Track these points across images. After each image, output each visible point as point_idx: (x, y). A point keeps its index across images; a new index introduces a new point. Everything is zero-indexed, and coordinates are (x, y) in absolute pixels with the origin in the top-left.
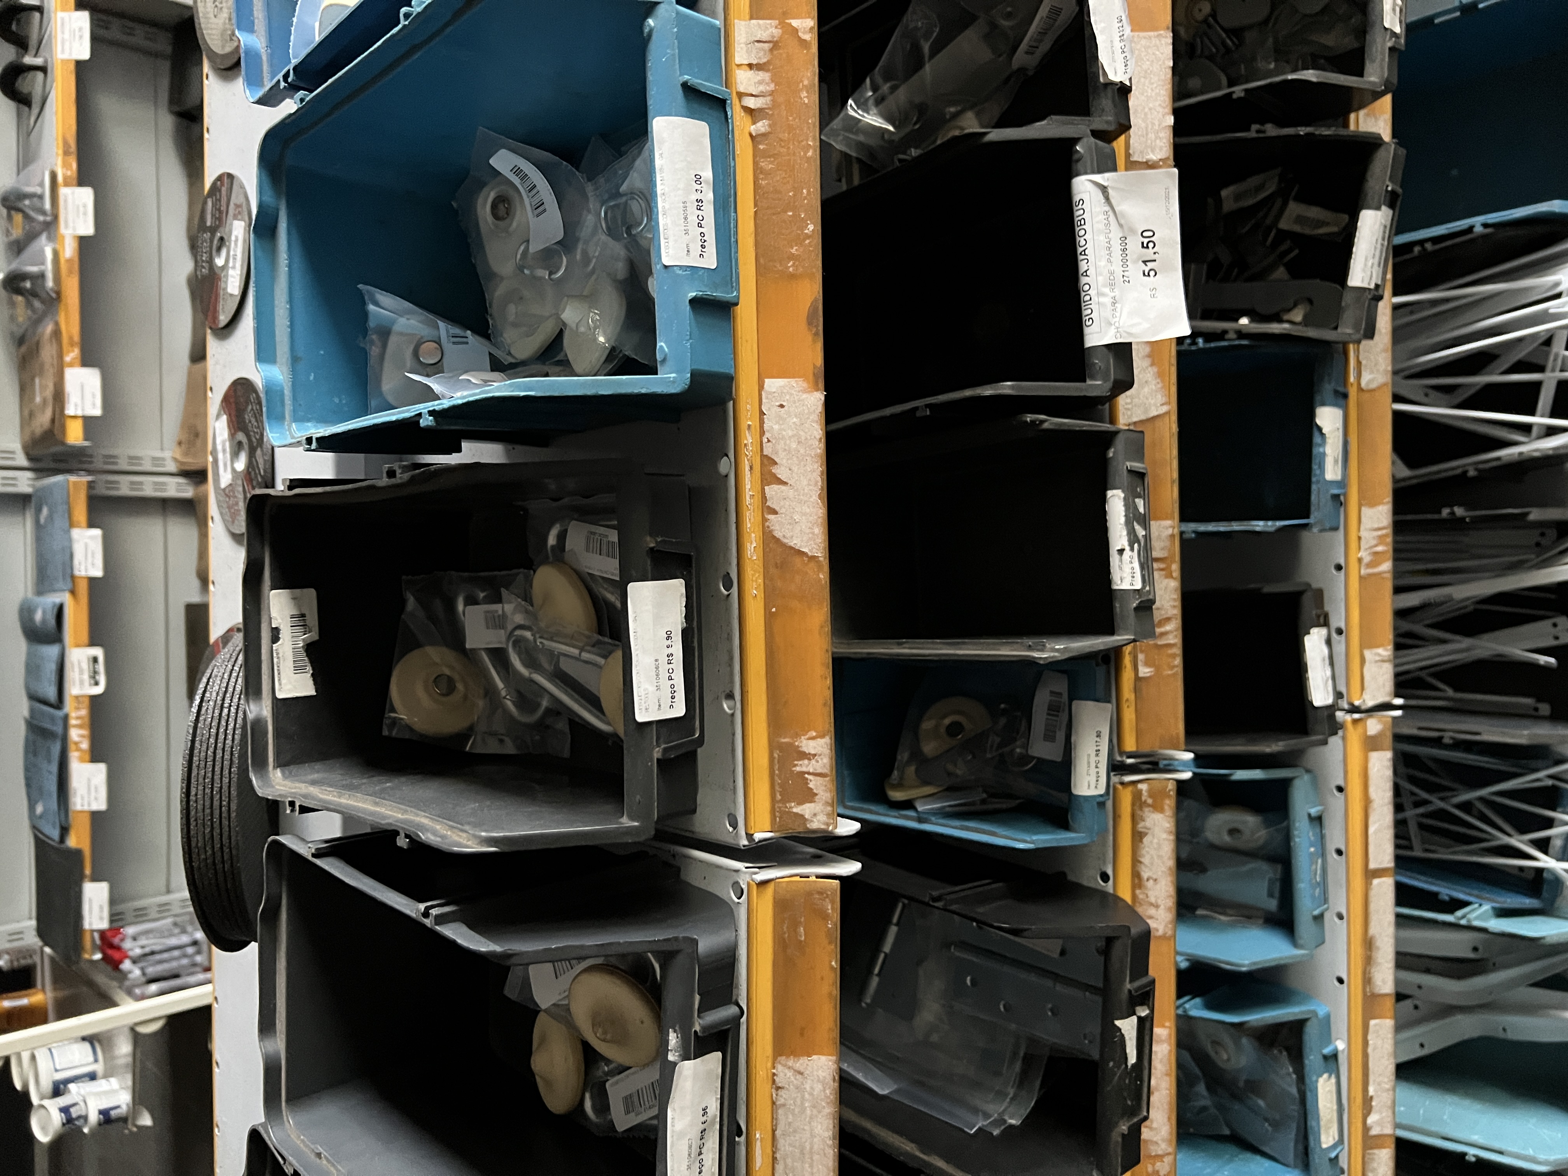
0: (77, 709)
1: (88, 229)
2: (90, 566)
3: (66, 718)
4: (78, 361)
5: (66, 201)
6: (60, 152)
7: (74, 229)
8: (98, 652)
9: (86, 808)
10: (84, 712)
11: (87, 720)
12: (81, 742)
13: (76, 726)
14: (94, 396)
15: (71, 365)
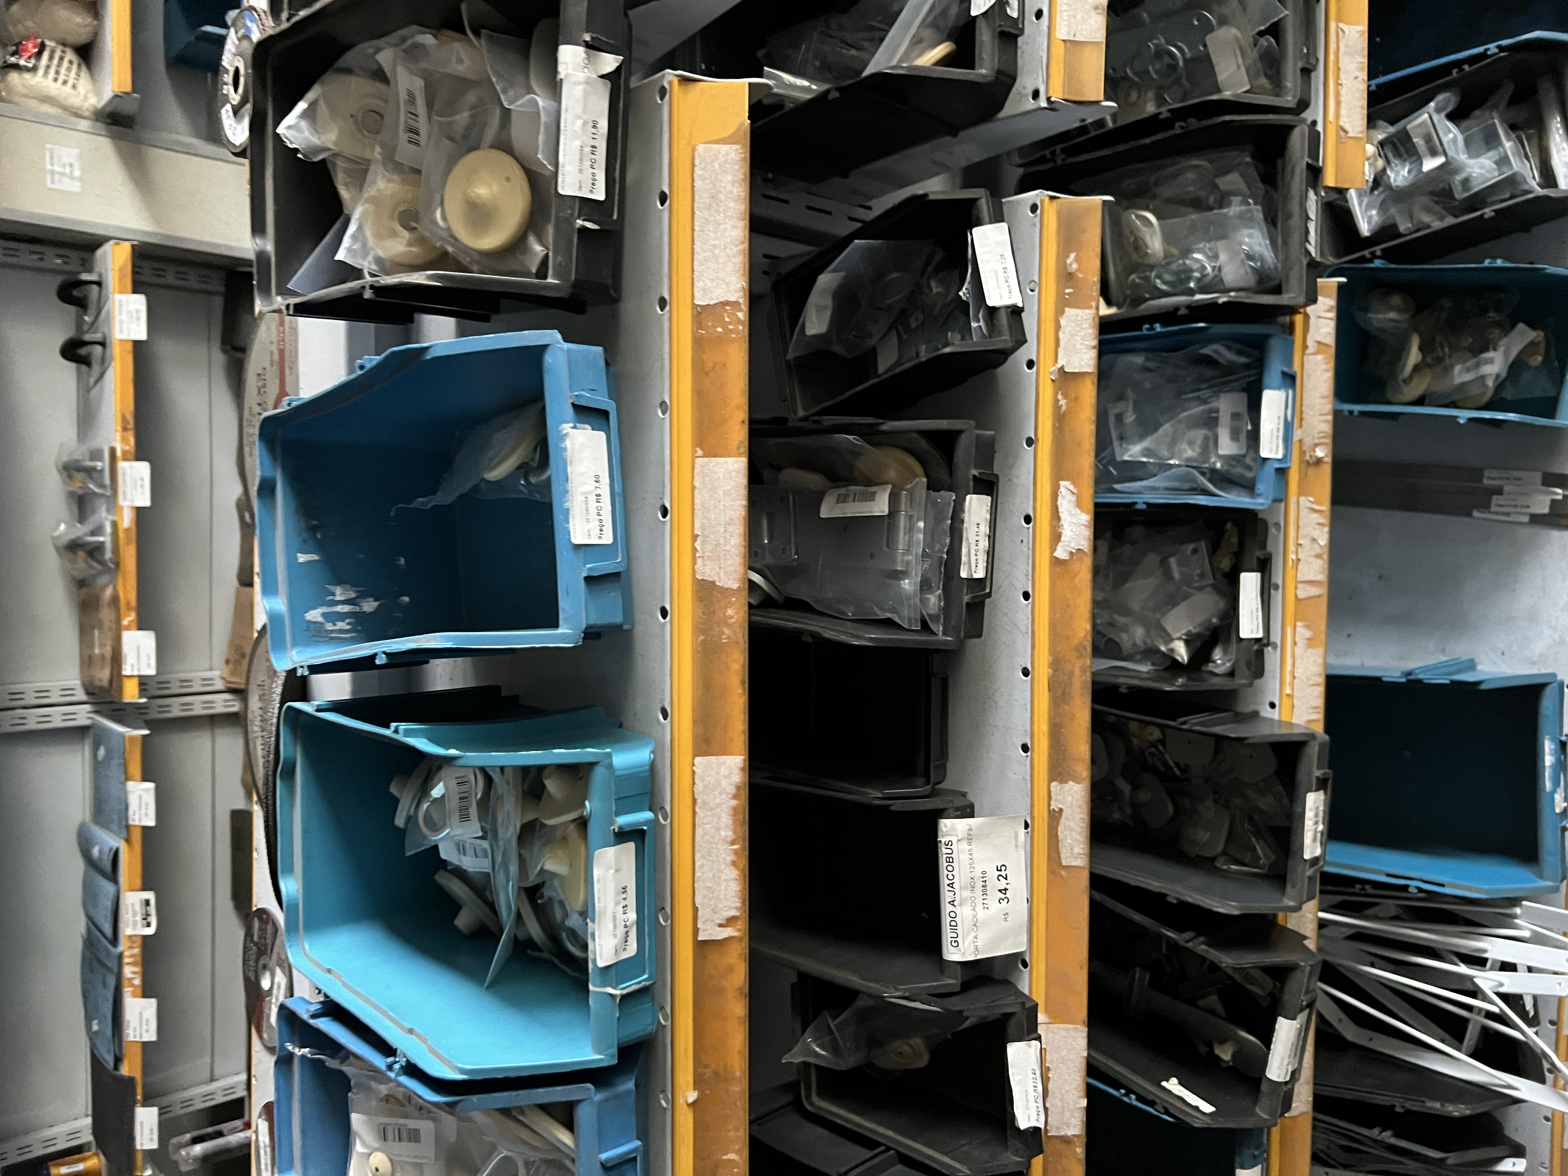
0: (130, 948)
1: (145, 501)
2: (143, 816)
3: (120, 956)
4: (134, 625)
5: (124, 474)
6: (119, 428)
7: (132, 501)
8: (150, 895)
9: (138, 1039)
10: (136, 951)
11: (139, 959)
12: (134, 978)
13: (128, 964)
14: (149, 656)
15: (128, 628)
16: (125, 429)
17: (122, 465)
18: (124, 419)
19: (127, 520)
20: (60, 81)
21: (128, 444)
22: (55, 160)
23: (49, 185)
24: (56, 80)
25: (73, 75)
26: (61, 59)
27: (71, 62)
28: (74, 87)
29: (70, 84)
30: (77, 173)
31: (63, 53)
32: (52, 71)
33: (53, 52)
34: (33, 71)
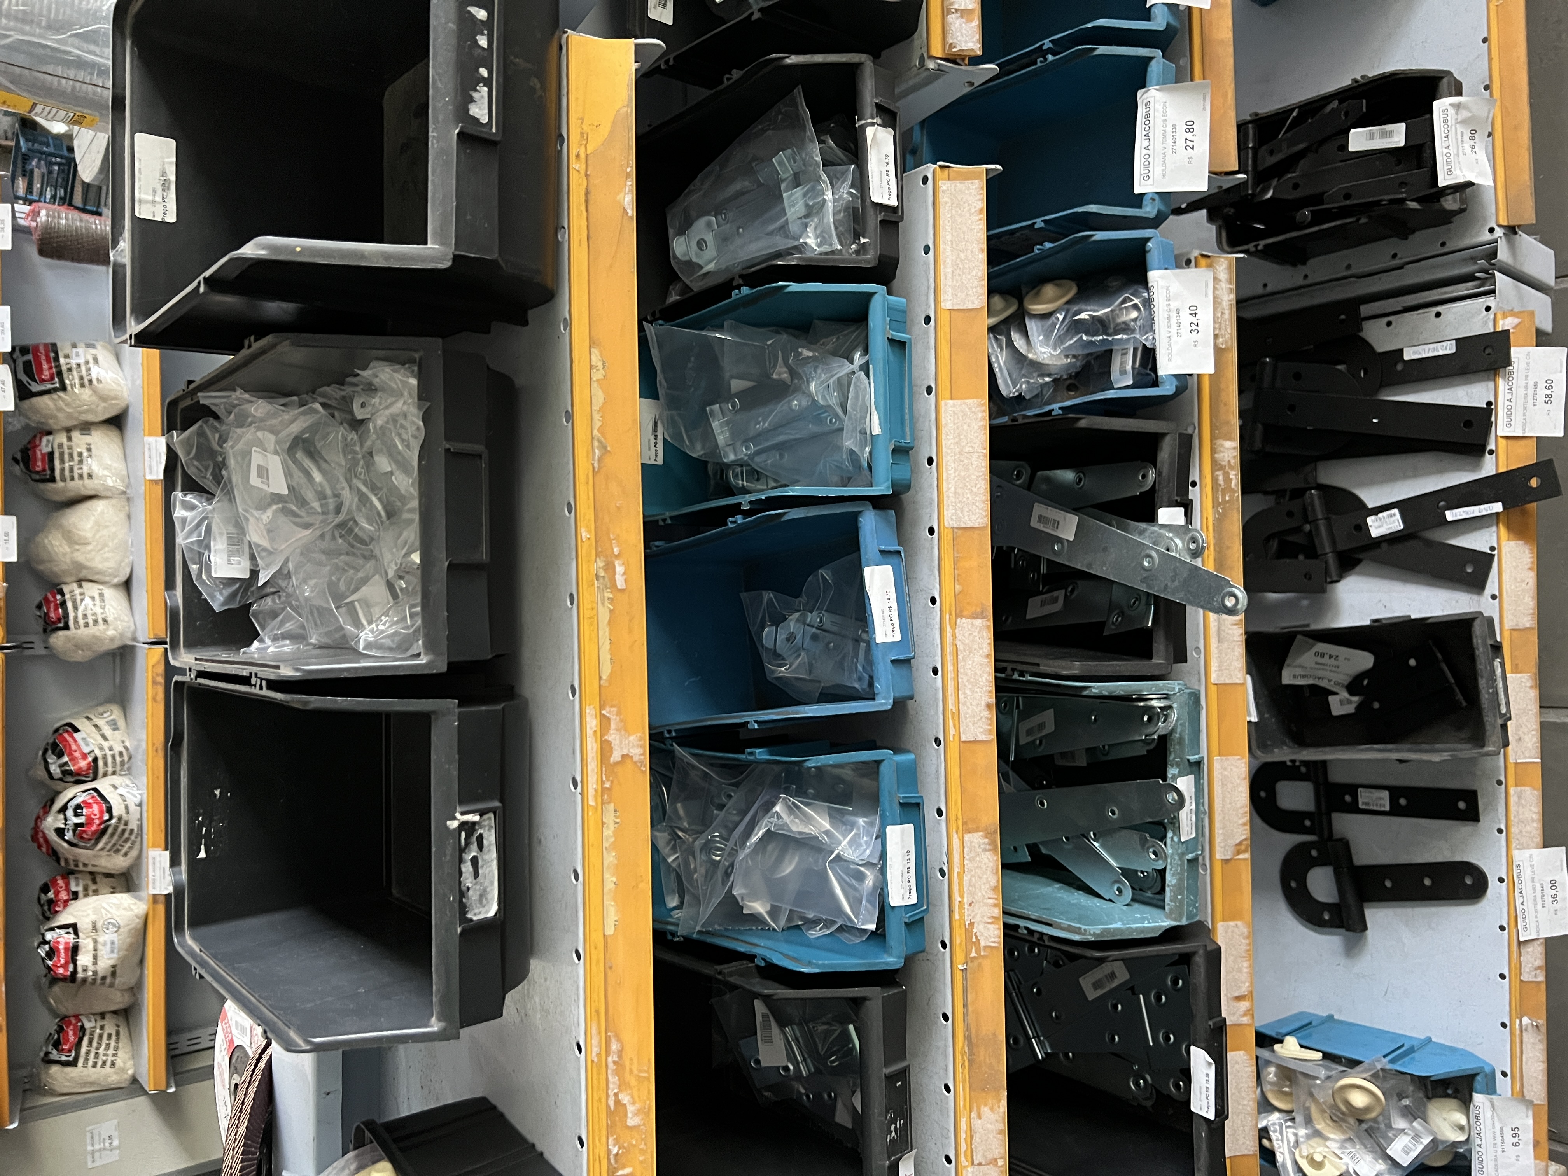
20: (100, 1063)
22: (96, 1138)
23: (90, 1165)
24: (95, 1065)
25: (111, 1052)
26: (101, 1036)
27: (110, 1036)
28: (113, 1064)
29: (109, 1063)
30: (116, 1143)
31: (102, 1028)
32: (92, 1055)
33: (92, 1033)
34: (74, 1063)
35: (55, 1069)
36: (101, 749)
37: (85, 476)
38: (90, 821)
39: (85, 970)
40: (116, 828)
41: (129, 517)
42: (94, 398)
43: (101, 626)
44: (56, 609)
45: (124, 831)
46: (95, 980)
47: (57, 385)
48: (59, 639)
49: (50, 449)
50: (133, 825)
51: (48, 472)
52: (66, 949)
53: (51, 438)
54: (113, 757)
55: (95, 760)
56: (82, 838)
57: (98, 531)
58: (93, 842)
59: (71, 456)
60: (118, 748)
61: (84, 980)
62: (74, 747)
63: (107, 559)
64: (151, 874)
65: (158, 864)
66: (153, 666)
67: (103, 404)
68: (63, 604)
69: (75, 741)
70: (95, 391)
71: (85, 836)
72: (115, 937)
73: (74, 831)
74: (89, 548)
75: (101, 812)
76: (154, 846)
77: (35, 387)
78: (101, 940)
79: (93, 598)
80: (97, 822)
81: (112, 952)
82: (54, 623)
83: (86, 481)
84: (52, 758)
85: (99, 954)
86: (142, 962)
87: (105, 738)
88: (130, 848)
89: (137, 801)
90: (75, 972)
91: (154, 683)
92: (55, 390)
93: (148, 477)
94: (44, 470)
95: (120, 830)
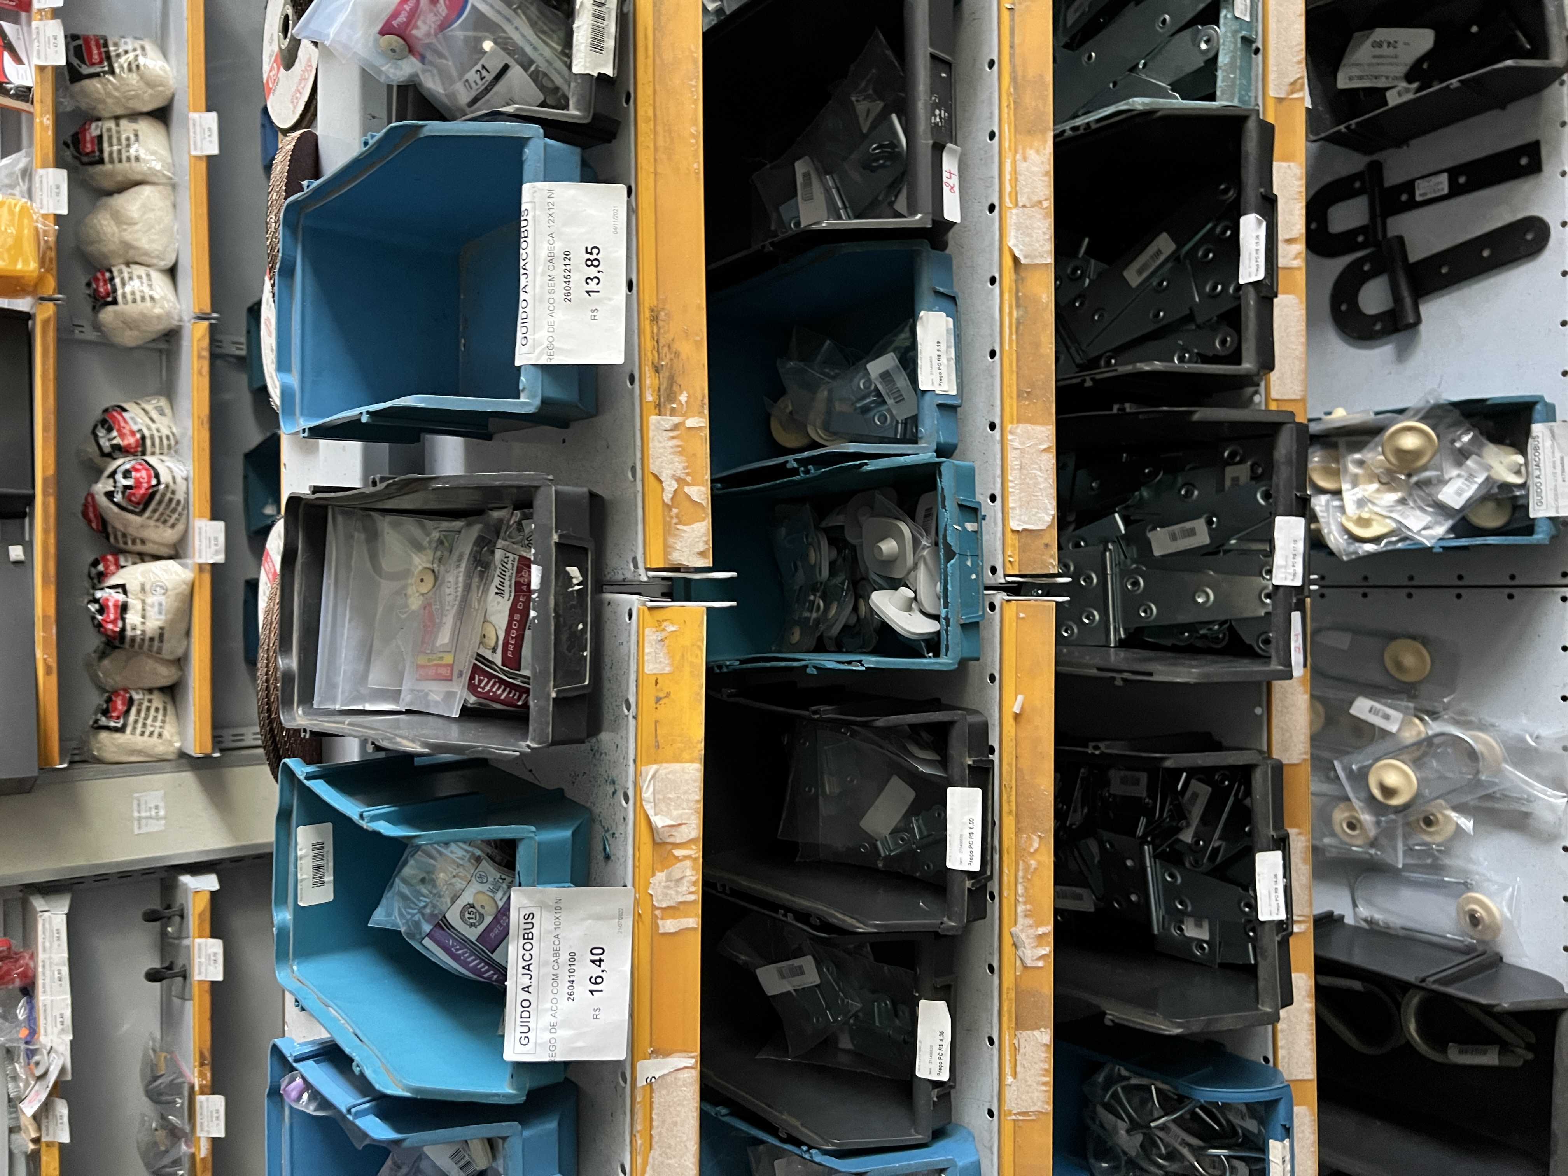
16: (202, 1064)
17: (200, 1098)
18: (202, 1054)
19: (204, 1150)
20: (147, 733)
21: (205, 1079)
22: (143, 806)
23: (136, 831)
24: (142, 734)
25: (158, 724)
26: (148, 709)
27: (157, 710)
28: (160, 735)
29: (156, 734)
30: (162, 813)
31: (150, 701)
32: (140, 725)
33: (140, 704)
34: (122, 730)
35: (104, 735)
36: (149, 429)
37: (133, 159)
38: (138, 484)
39: (134, 629)
40: (163, 495)
41: (174, 206)
42: (142, 84)
43: (148, 303)
44: (105, 284)
45: (171, 500)
46: (143, 640)
47: (106, 69)
48: (108, 314)
49: (98, 132)
50: (180, 496)
51: (97, 153)
52: (116, 606)
53: (100, 123)
54: (161, 438)
55: (143, 438)
56: (131, 501)
57: (144, 213)
58: (141, 507)
59: (119, 139)
60: (165, 432)
61: (133, 639)
62: (123, 424)
63: (154, 241)
64: (197, 543)
65: (204, 534)
66: (199, 340)
67: (150, 91)
68: (112, 279)
69: (125, 421)
70: (142, 77)
71: (133, 499)
72: (162, 599)
73: (123, 493)
74: (136, 228)
75: (149, 477)
76: (201, 516)
77: (86, 70)
78: (149, 600)
79: (140, 277)
80: (145, 485)
81: (160, 613)
82: (103, 298)
83: (134, 164)
84: (101, 433)
85: (148, 614)
86: (188, 633)
87: (153, 421)
88: (177, 520)
89: (184, 474)
90: (123, 629)
91: (200, 357)
92: (105, 73)
93: (194, 153)
94: (93, 151)
95: (167, 499)
